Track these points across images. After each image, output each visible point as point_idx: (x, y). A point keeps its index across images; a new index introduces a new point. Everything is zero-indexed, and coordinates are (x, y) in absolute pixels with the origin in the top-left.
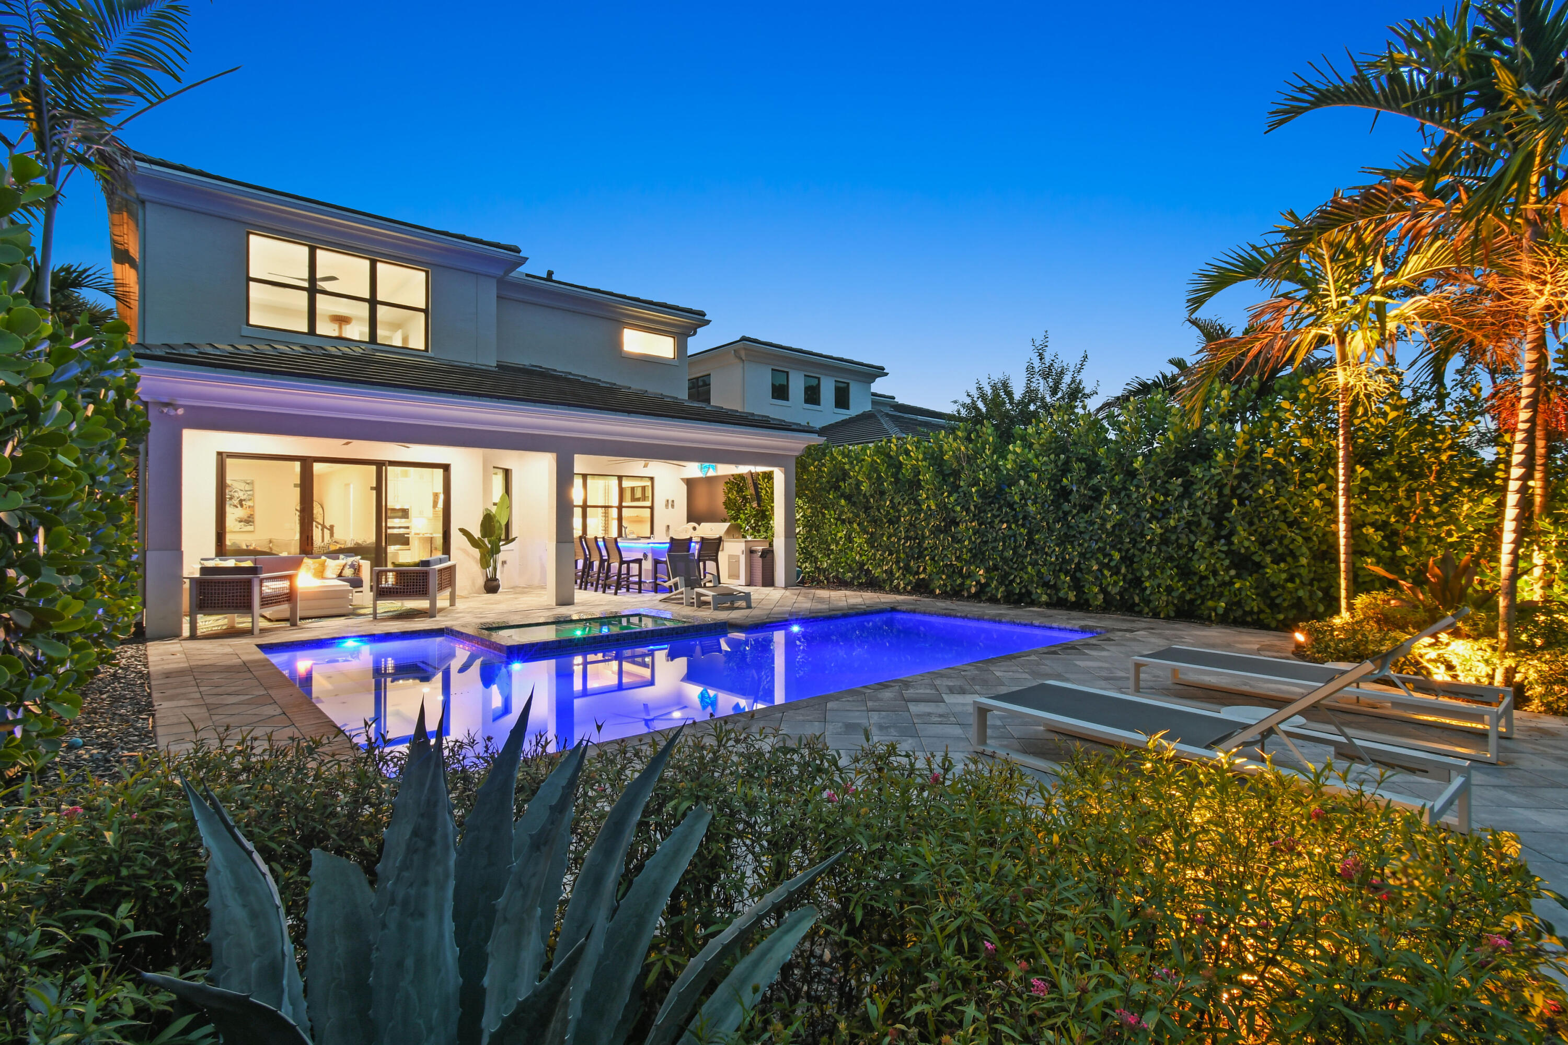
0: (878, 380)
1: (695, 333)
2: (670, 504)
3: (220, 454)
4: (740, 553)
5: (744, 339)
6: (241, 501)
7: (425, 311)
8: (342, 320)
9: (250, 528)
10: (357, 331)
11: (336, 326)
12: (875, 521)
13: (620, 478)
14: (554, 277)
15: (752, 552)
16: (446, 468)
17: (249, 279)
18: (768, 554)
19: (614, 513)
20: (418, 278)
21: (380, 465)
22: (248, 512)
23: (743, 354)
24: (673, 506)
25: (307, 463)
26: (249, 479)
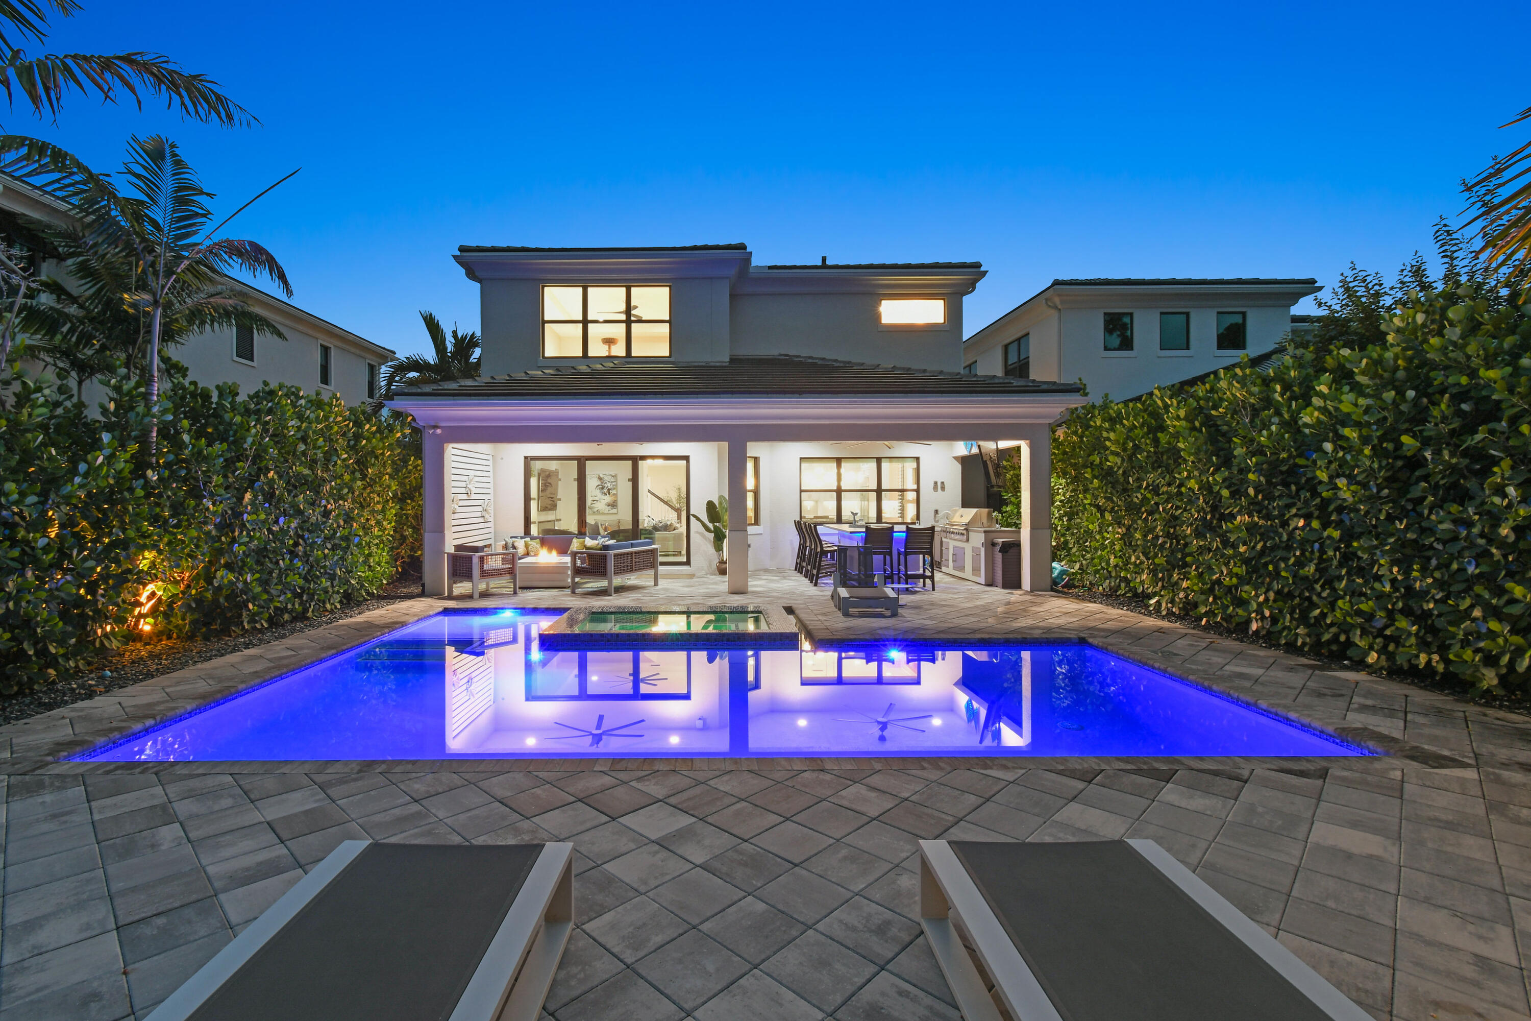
0: (1301, 300)
1: (974, 289)
2: (939, 486)
3: (526, 458)
4: (980, 546)
5: (1057, 283)
6: (609, 490)
7: (669, 322)
8: (609, 341)
9: (615, 511)
10: (619, 350)
11: (606, 347)
12: (1132, 509)
13: (879, 460)
14: (829, 262)
15: (994, 545)
16: (686, 458)
17: (544, 322)
18: (1011, 549)
19: (911, 496)
20: (663, 293)
21: (635, 460)
22: (613, 498)
23: (1057, 300)
24: (943, 488)
25: (582, 462)
26: (613, 473)
